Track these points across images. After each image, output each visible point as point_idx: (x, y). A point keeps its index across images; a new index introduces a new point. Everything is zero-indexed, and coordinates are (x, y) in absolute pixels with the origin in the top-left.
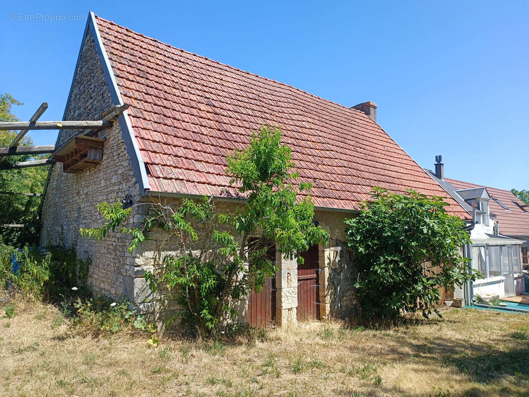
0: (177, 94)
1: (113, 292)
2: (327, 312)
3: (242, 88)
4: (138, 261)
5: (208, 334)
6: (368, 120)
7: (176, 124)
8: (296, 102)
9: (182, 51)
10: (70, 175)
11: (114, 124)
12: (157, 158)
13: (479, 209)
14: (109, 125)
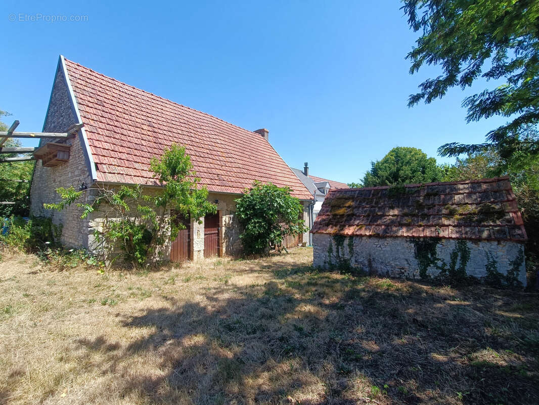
0: (126, 118)
1: (76, 243)
2: (224, 252)
3: (176, 115)
4: (90, 224)
5: (142, 266)
6: (262, 140)
7: (123, 138)
8: (214, 127)
9: (134, 88)
10: (49, 168)
11: (76, 136)
12: (105, 160)
13: (324, 193)
14: (73, 136)
